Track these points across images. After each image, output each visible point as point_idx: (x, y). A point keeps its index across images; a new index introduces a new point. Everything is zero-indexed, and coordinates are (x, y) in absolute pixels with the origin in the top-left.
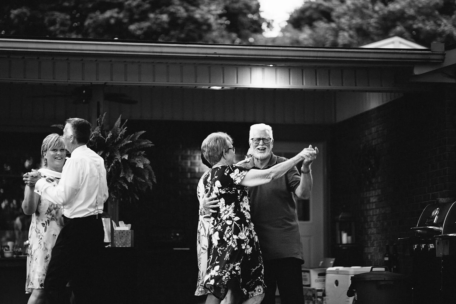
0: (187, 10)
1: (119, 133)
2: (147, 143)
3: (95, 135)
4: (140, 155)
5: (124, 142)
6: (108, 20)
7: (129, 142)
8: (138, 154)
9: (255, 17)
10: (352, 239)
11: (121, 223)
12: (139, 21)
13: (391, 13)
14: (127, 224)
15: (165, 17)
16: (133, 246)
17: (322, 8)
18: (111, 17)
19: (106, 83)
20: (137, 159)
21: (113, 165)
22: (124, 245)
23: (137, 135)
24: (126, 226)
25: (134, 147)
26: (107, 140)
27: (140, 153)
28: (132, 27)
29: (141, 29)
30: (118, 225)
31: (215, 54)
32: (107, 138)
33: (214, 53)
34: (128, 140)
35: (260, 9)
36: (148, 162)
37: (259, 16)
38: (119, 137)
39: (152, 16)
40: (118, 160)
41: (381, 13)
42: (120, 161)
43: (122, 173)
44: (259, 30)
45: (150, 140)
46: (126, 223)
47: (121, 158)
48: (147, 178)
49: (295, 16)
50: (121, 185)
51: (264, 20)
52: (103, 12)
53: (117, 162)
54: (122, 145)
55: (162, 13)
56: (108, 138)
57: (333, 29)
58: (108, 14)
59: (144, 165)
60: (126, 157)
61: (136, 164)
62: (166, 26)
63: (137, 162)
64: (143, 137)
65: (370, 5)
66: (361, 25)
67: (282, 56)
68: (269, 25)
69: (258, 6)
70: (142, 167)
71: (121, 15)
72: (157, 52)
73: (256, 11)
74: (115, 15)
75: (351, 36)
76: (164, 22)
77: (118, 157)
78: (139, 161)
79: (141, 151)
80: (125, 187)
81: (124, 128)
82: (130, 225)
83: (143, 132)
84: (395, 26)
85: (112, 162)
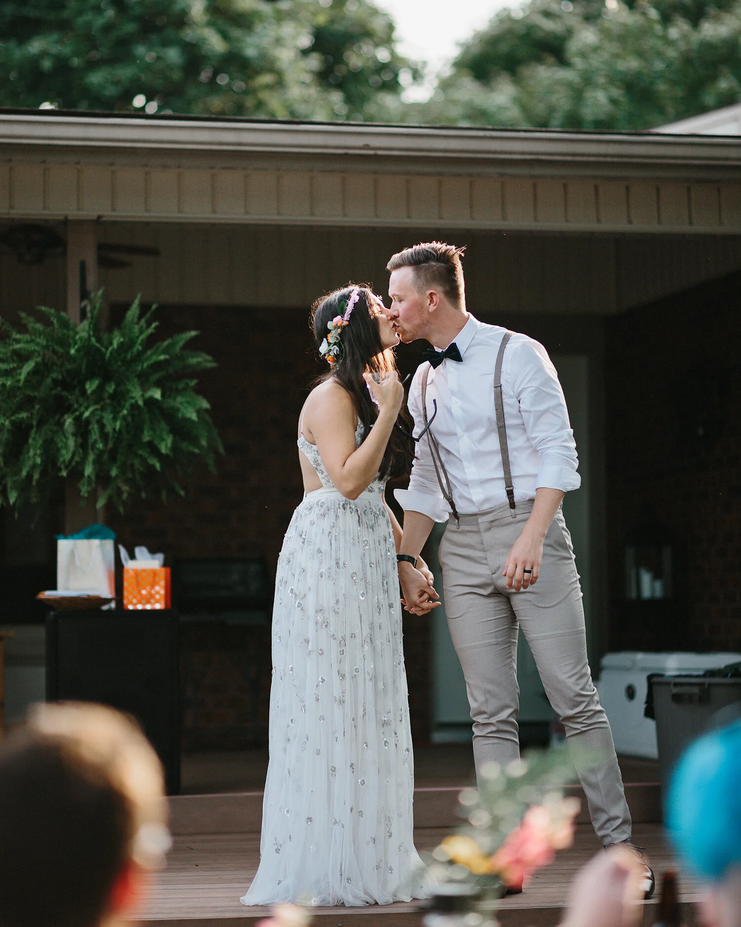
0: (225, 36)
1: (138, 337)
2: (201, 360)
3: (81, 341)
4: (185, 389)
5: (147, 359)
6: (35, 60)
7: (162, 357)
8: (181, 385)
9: (382, 55)
10: (665, 587)
11: (141, 552)
12: (111, 61)
13: (707, 46)
14: (154, 553)
15: (173, 55)
16: (170, 606)
17: (540, 34)
18: (44, 54)
19: (99, 217)
20: (179, 399)
21: (125, 412)
22: (148, 602)
23: (179, 341)
24: (153, 559)
25: (171, 370)
26: (111, 353)
27: (187, 386)
28: (96, 78)
29: (116, 83)
30: (132, 556)
31: (367, 147)
32: (110, 349)
33: (365, 145)
34: (156, 353)
35: (396, 35)
36: (205, 405)
37: (393, 53)
38: (138, 347)
39: (140, 50)
40: (136, 402)
41: (683, 46)
42: (141, 403)
43: (146, 433)
44: (393, 86)
45: (209, 352)
46: (153, 551)
47: (143, 395)
48: (204, 443)
49: (476, 50)
50: (144, 460)
51: (404, 62)
52: (23, 39)
53: (135, 407)
54: (145, 365)
55: (166, 43)
56: (113, 349)
57: (570, 85)
58: (36, 46)
59: (199, 412)
60: (157, 394)
61: (178, 410)
62: (176, 76)
63: (180, 407)
64: (192, 346)
65: (658, 28)
66: (638, 75)
67: (522, 153)
68: (417, 75)
69: (391, 28)
70: (194, 417)
71: (66, 50)
73: (387, 38)
74: (55, 49)
75: (614, 102)
76: (170, 68)
77: (137, 393)
78: (185, 405)
79: (188, 381)
80: (153, 466)
81: (149, 325)
82: (161, 556)
83: (193, 333)
84: (714, 78)
85: (123, 407)
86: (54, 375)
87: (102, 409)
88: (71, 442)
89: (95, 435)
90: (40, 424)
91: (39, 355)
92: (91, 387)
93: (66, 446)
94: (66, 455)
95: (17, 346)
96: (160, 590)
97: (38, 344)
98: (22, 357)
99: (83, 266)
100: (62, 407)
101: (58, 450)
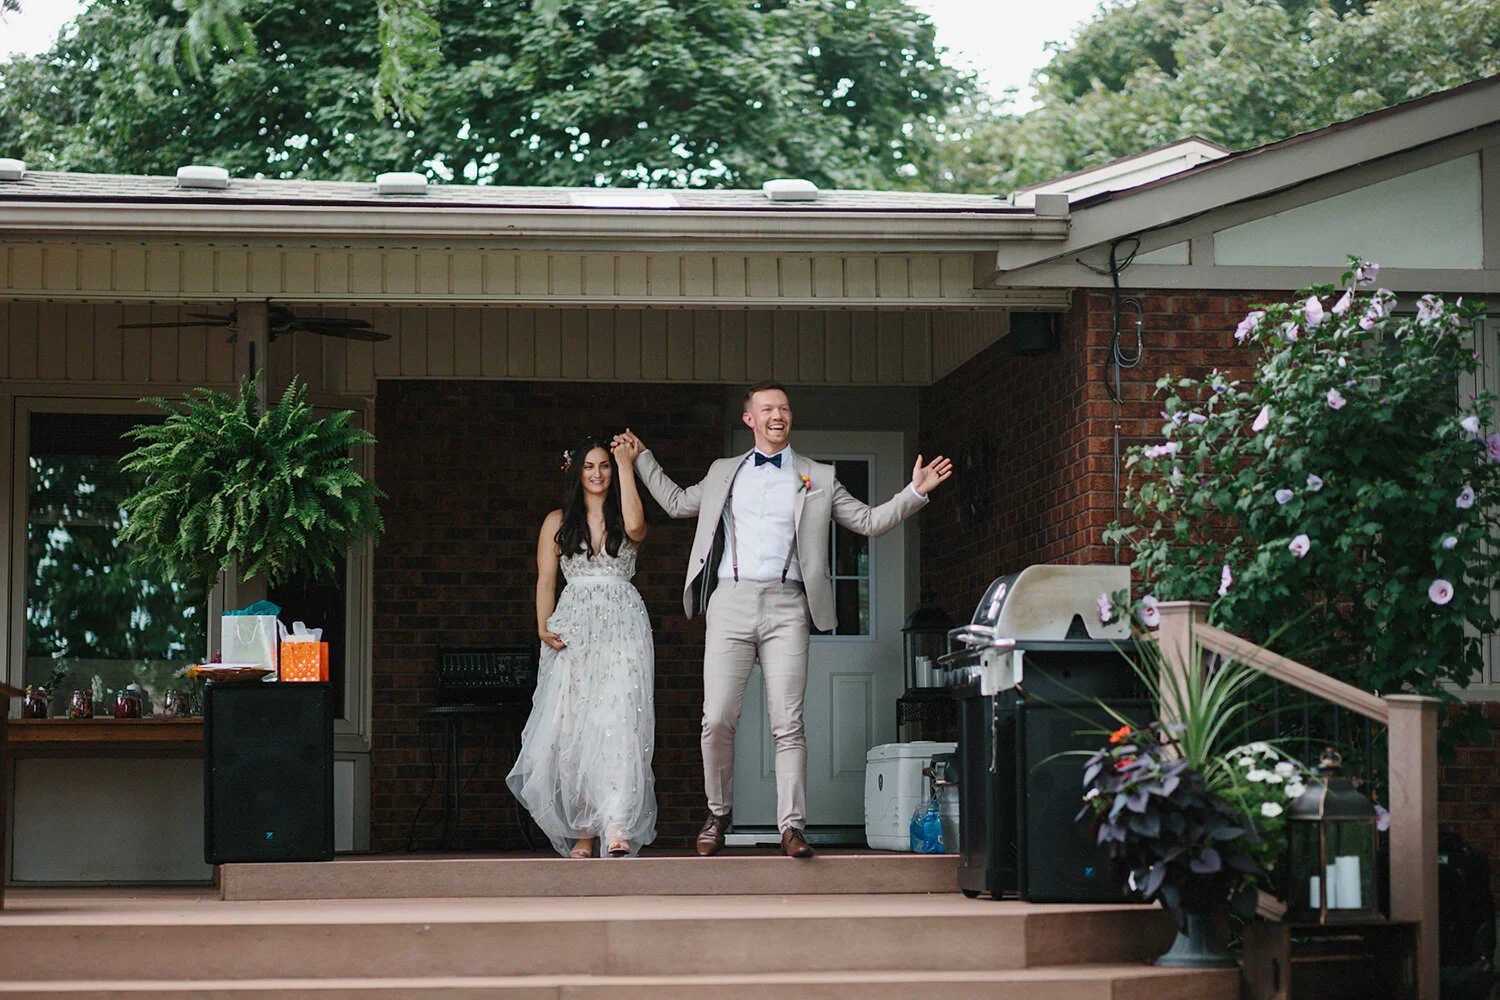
2: (362, 437)
3: (228, 421)
4: (340, 466)
5: (299, 438)
6: (475, 85)
7: (313, 436)
8: (336, 464)
11: (299, 626)
12: (561, 86)
14: (312, 628)
16: (327, 679)
18: (486, 79)
19: (268, 298)
20: (328, 477)
21: (267, 489)
22: (305, 675)
23: (334, 421)
24: (311, 635)
26: (259, 432)
27: (342, 463)
30: (290, 632)
31: (511, 228)
32: (259, 427)
34: (309, 432)
38: (288, 426)
40: (284, 480)
42: (288, 481)
43: (291, 509)
46: (310, 625)
47: (290, 475)
48: (355, 519)
50: (289, 538)
53: (282, 485)
54: (296, 444)
59: (345, 490)
60: (300, 472)
61: (327, 488)
63: (328, 484)
64: (349, 424)
70: (339, 494)
71: (512, 74)
72: (372, 228)
74: (496, 73)
77: (285, 473)
78: (333, 482)
79: (344, 459)
80: (298, 542)
82: (319, 631)
83: (349, 412)
86: (207, 455)
87: (251, 487)
88: (219, 521)
89: (240, 512)
90: (193, 501)
91: (193, 435)
92: (241, 465)
93: (215, 525)
94: (214, 532)
95: (175, 426)
96: (316, 663)
97: (193, 424)
98: (178, 436)
99: (252, 346)
100: (215, 485)
101: (207, 527)
